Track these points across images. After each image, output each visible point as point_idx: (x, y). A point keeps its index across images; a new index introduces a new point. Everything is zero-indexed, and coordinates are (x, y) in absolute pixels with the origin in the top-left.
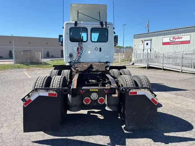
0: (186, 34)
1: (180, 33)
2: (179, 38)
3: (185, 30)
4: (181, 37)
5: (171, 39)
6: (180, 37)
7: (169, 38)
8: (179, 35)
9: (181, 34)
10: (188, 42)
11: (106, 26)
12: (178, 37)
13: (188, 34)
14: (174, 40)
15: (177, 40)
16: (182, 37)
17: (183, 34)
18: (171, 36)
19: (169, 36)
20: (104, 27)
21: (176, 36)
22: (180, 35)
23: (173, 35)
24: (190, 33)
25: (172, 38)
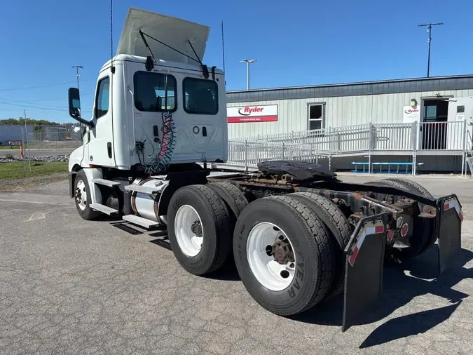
0: (269, 102)
1: (259, 99)
2: (256, 110)
3: (267, 95)
4: (260, 107)
5: (242, 112)
6: (258, 107)
7: (237, 109)
8: (257, 103)
9: (261, 103)
10: (273, 118)
11: (214, 77)
12: (254, 107)
13: (273, 102)
14: (248, 113)
15: (253, 114)
16: (262, 109)
17: (264, 102)
18: (241, 104)
19: (237, 104)
20: (210, 78)
21: (252, 105)
22: (259, 104)
23: (245, 104)
24: (277, 102)
25: (244, 108)
